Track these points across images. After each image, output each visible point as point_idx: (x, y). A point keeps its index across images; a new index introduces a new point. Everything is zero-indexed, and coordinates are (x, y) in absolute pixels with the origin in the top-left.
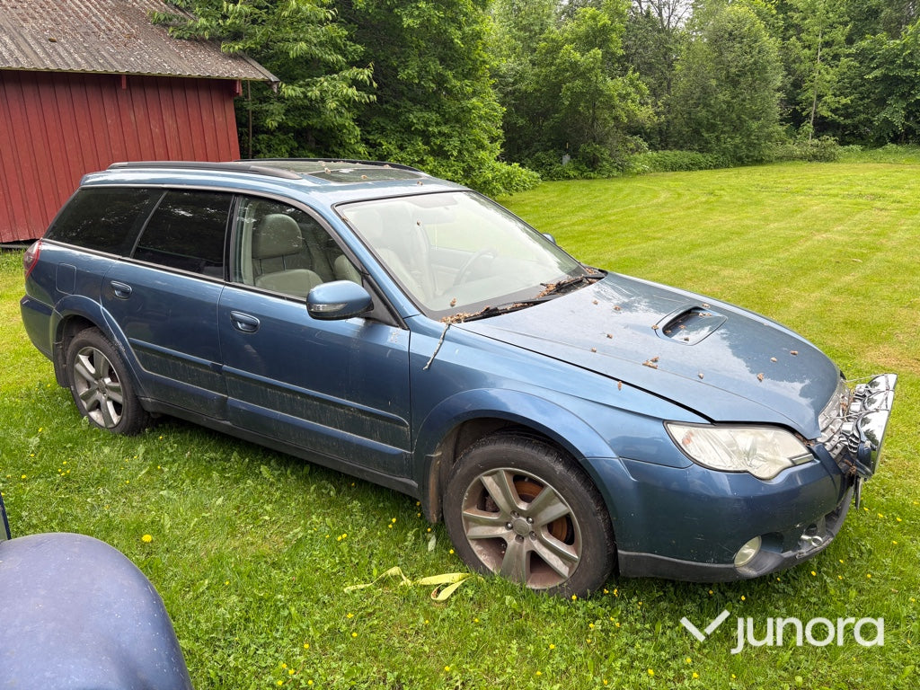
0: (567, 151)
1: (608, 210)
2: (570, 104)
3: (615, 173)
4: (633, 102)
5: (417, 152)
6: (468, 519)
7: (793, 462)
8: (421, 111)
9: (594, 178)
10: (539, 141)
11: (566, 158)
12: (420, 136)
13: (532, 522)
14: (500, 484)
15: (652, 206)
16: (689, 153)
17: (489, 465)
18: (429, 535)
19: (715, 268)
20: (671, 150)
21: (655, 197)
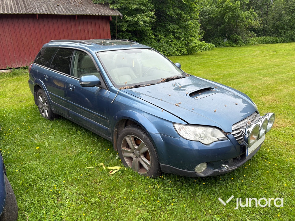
0: (226, 37)
1: (234, 57)
2: (228, 21)
3: (243, 45)
4: (251, 19)
5: (170, 38)
6: (123, 150)
7: (218, 140)
8: (173, 25)
9: (235, 46)
10: (217, 34)
11: (226, 40)
12: (171, 33)
13: (139, 153)
14: (130, 140)
15: (251, 55)
16: (273, 37)
17: (127, 134)
18: (117, 155)
19: (262, 77)
20: (266, 36)
21: (254, 53)
